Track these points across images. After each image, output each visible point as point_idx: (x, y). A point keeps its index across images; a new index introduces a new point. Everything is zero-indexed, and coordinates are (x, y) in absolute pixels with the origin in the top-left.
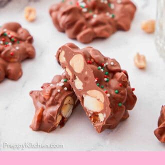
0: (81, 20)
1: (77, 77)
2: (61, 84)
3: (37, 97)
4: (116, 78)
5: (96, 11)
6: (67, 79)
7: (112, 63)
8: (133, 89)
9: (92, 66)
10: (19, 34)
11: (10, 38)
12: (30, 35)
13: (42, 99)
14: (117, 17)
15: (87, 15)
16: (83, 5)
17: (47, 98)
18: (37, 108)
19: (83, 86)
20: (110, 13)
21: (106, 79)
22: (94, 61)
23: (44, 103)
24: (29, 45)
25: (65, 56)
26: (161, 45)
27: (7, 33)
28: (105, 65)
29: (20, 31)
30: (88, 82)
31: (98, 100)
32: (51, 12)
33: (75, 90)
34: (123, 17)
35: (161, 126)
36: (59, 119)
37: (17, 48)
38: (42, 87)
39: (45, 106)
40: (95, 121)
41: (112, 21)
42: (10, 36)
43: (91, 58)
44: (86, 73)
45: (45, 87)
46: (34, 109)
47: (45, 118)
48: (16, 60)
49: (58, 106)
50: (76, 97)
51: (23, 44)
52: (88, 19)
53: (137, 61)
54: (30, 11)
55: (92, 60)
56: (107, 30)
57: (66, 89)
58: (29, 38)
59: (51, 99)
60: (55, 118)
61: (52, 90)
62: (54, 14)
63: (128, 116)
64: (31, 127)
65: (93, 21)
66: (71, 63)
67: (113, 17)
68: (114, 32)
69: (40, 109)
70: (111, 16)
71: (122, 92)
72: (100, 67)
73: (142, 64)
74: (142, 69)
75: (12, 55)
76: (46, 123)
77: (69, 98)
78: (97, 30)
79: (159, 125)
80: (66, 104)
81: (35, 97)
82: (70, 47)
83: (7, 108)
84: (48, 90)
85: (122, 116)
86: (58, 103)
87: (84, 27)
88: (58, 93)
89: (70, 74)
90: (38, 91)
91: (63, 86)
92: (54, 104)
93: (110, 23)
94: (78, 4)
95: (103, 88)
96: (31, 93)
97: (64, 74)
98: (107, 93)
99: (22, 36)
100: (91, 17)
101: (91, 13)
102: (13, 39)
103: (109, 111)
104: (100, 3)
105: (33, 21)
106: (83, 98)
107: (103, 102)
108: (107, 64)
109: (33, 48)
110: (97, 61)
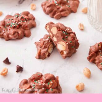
0: (55, 9)
1: (54, 36)
2: (48, 39)
3: (38, 45)
4: (70, 36)
5: (62, 5)
6: (50, 37)
7: (69, 30)
8: (78, 40)
9: (60, 31)
10: (29, 17)
11: (25, 19)
12: (33, 17)
13: (40, 46)
14: (71, 7)
15: (58, 7)
16: (56, 2)
17: (42, 45)
18: (38, 49)
19: (57, 40)
20: (68, 5)
21: (66, 37)
22: (61, 29)
23: (41, 47)
24: (33, 21)
25: (49, 27)
26: (90, 19)
27: (24, 17)
28: (66, 31)
29: (29, 15)
30: (59, 38)
31: (63, 45)
32: (42, 6)
33: (53, 42)
34: (73, 7)
35: (90, 55)
36: (47, 54)
37: (28, 23)
38: (40, 41)
39: (41, 49)
40: (62, 54)
41: (69, 9)
42: (25, 18)
43: (60, 28)
44: (58, 34)
45: (41, 40)
46: (37, 50)
47: (41, 54)
48: (28, 29)
49: (47, 49)
50: (54, 44)
51: (31, 21)
52: (58, 9)
53: (80, 27)
54: (33, 5)
55: (60, 29)
56: (66, 13)
57: (50, 41)
58: (33, 18)
59: (44, 46)
60: (46, 54)
61: (44, 42)
62: (43, 7)
63: (76, 51)
64: (36, 57)
65: (61, 9)
66: (51, 30)
67: (69, 7)
68: (70, 14)
69: (39, 50)
70: (68, 6)
71: (73, 42)
72: (64, 32)
73: (82, 28)
74: (82, 30)
75: (26, 26)
76: (42, 56)
77: (51, 45)
78: (62, 13)
79: (89, 55)
80: (50, 48)
81: (37, 44)
82: (51, 23)
83: (25, 49)
84: (42, 42)
85: (73, 52)
86: (46, 47)
87: (57, 12)
88: (46, 43)
89: (51, 35)
90: (38, 42)
91: (49, 40)
92: (45, 48)
93: (68, 10)
94: (54, 2)
95: (65, 41)
96: (35, 43)
97: (49, 35)
98: (67, 43)
99: (30, 17)
100: (60, 8)
101: (59, 6)
102: (26, 19)
103: (68, 50)
104: (63, 1)
105: (34, 10)
106: (57, 45)
107: (65, 46)
108: (67, 30)
109: (35, 22)
110: (62, 29)
